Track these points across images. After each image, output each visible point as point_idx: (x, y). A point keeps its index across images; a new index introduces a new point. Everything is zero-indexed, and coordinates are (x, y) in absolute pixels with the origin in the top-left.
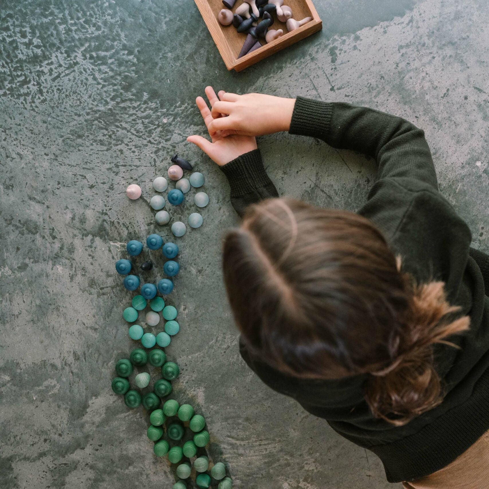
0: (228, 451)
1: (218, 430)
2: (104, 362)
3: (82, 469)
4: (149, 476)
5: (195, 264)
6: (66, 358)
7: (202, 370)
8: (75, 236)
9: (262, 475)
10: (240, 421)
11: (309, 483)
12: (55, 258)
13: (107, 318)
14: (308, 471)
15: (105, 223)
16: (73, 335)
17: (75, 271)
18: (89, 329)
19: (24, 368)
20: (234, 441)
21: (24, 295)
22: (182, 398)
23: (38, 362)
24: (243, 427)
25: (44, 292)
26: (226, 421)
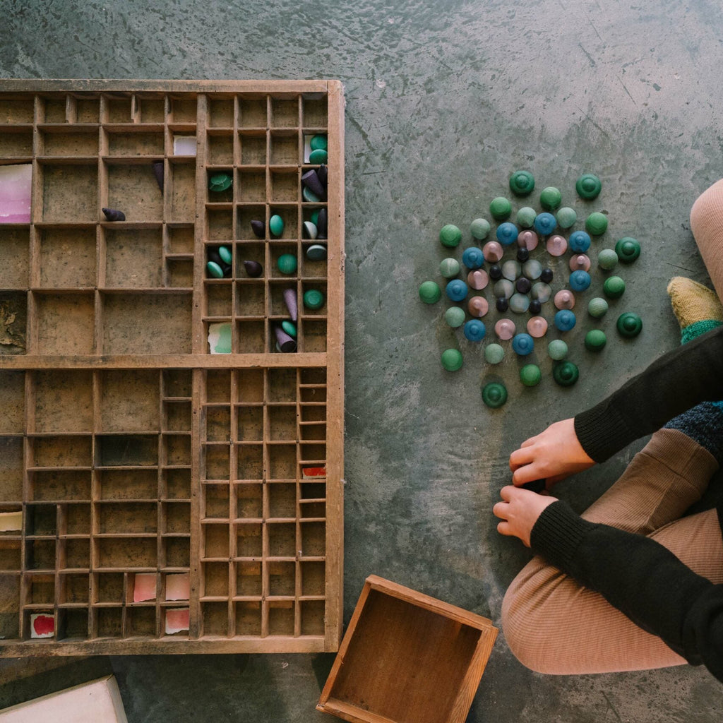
0: (448, 474)
1: (436, 444)
5: (418, 212)
7: (419, 358)
10: (467, 431)
20: (457, 460)
24: (471, 440)
26: (447, 431)
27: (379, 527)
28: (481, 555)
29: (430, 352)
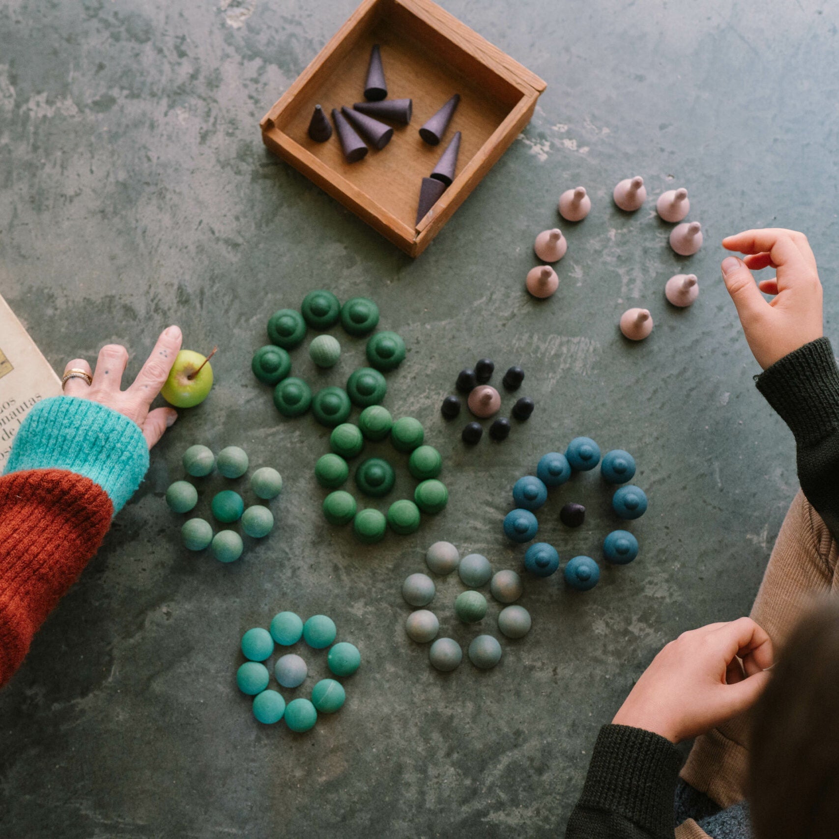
0: (483, 535)
1: (468, 488)
2: (241, 314)
3: (149, 541)
4: (298, 573)
6: (159, 296)
7: (451, 357)
8: (228, 56)
9: (551, 596)
11: (650, 626)
12: (176, 93)
13: (264, 225)
14: (652, 598)
15: (294, 40)
16: (185, 250)
17: (214, 124)
18: (220, 243)
19: (64, 307)
21: (96, 157)
22: (398, 409)
23: (97, 298)
25: (139, 158)
27: (370, 609)
28: (525, 667)
29: (469, 350)
